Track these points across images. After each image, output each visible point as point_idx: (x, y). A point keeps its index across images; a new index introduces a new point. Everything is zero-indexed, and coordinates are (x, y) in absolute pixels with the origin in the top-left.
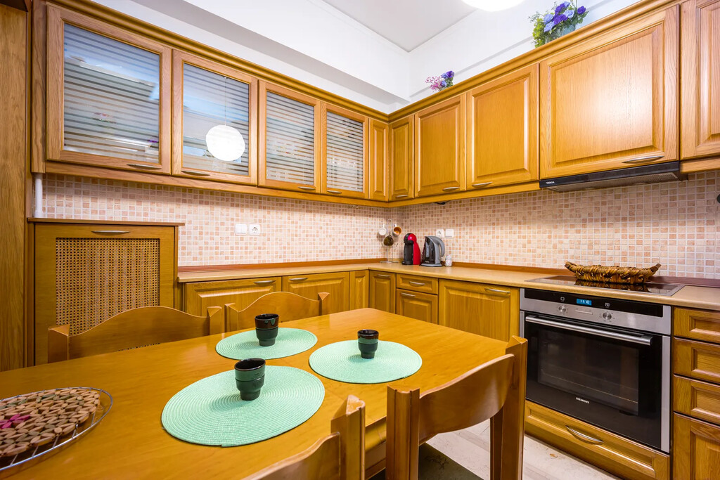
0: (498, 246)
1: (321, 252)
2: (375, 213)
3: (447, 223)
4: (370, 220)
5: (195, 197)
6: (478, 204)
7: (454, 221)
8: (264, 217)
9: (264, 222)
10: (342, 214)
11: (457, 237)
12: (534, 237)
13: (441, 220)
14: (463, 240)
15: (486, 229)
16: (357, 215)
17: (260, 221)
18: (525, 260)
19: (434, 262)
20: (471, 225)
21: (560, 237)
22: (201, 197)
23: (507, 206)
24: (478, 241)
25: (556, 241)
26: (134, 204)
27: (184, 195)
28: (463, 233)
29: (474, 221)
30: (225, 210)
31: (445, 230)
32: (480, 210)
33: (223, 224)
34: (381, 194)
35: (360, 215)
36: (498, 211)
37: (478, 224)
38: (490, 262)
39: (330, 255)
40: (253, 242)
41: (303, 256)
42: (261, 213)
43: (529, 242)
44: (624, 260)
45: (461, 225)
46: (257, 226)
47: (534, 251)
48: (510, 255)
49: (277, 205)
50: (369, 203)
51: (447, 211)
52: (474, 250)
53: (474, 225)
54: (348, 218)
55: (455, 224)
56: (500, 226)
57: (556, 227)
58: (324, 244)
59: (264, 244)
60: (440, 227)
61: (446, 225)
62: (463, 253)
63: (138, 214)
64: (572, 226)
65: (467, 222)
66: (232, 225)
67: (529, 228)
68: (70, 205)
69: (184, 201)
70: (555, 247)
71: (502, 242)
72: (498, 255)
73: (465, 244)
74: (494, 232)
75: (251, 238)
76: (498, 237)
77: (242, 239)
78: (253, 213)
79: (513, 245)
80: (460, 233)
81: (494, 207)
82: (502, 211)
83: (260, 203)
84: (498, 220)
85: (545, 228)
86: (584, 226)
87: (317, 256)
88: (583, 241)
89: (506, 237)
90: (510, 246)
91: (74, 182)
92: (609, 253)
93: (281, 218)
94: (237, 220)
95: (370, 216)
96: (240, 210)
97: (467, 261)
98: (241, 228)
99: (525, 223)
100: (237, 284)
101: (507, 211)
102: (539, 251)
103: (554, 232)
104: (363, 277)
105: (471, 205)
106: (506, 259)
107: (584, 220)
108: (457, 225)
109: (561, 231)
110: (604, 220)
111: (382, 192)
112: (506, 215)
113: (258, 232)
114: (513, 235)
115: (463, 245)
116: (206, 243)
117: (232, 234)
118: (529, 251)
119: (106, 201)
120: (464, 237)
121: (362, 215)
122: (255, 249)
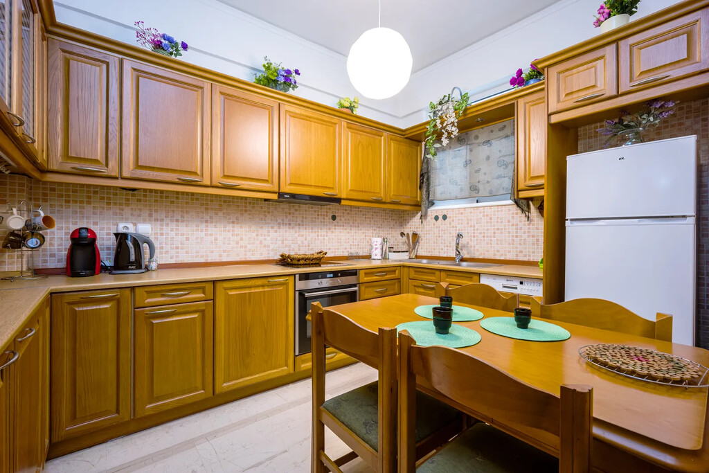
0: (212, 243)
3: (138, 216)
7: (150, 215)
11: (156, 234)
12: (246, 235)
13: (128, 211)
14: (167, 238)
18: (238, 255)
21: (265, 236)
25: (261, 238)
28: (166, 229)
31: (134, 224)
43: (242, 239)
44: (299, 250)
47: (246, 247)
48: (224, 251)
51: (139, 200)
52: (183, 248)
55: (153, 218)
56: (214, 224)
57: (262, 228)
60: (124, 220)
61: (136, 218)
62: (167, 253)
64: (272, 227)
67: (241, 227)
70: (261, 243)
71: (216, 239)
72: (212, 252)
76: (211, 235)
79: (227, 242)
80: (161, 229)
81: (207, 204)
84: (211, 218)
85: (254, 228)
86: (279, 228)
88: (279, 238)
89: (221, 235)
90: (224, 243)
92: (293, 246)
97: (173, 261)
99: (238, 223)
101: (220, 210)
102: (249, 246)
103: (260, 231)
107: (279, 224)
108: (156, 220)
109: (265, 231)
110: (290, 224)
115: (167, 244)
118: (241, 247)
120: (167, 233)
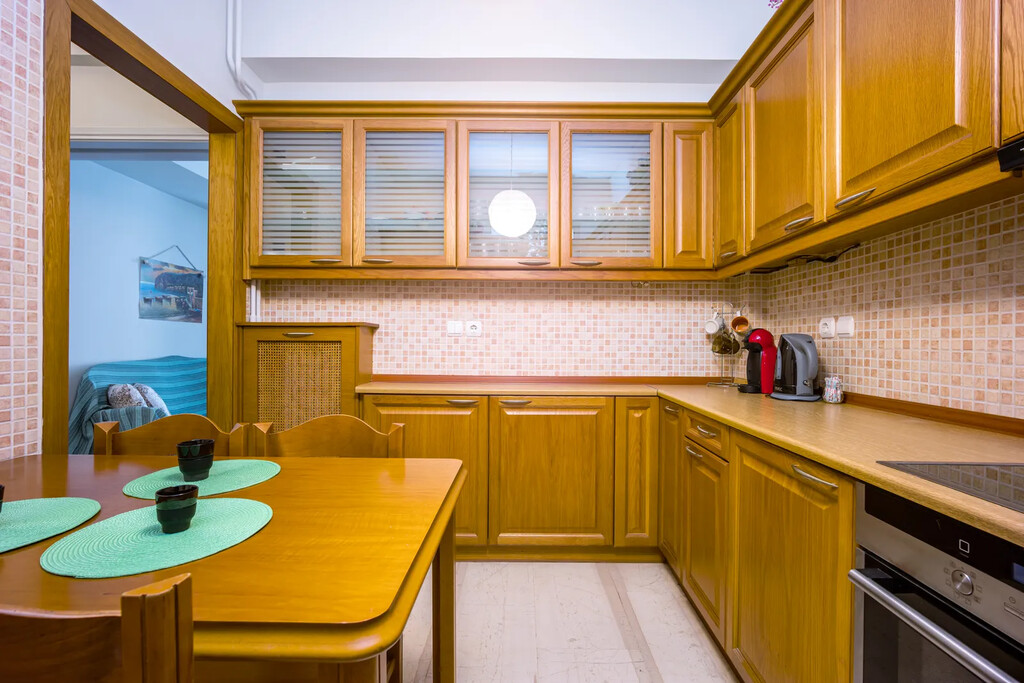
0: (956, 356)
1: (582, 361)
2: (702, 293)
3: (841, 303)
4: (690, 307)
5: (399, 290)
6: (907, 250)
7: (854, 299)
8: (488, 310)
9: (488, 317)
10: (627, 299)
11: (860, 334)
13: (831, 297)
14: (874, 343)
15: (926, 313)
16: (659, 298)
17: (482, 316)
19: (793, 391)
20: (890, 304)
22: (406, 290)
23: (982, 245)
24: (906, 345)
26: (338, 303)
27: (387, 289)
28: (874, 324)
29: (898, 295)
30: (434, 303)
31: (836, 318)
32: (912, 265)
33: (431, 322)
34: (695, 257)
35: (665, 298)
36: (958, 261)
37: (907, 301)
38: (934, 400)
39: (602, 367)
40: (472, 345)
41: (551, 367)
42: (482, 306)
45: (868, 306)
46: (478, 324)
48: (993, 384)
49: (506, 291)
50: (669, 276)
51: (842, 275)
52: (898, 366)
53: (899, 304)
54: (639, 304)
55: (857, 304)
56: (962, 303)
58: (589, 350)
59: (488, 348)
60: (827, 312)
61: (839, 308)
62: (874, 373)
63: (342, 314)
65: (883, 297)
66: (444, 322)
68: (287, 308)
69: (387, 296)
71: (968, 346)
72: (957, 382)
73: (878, 352)
74: (945, 321)
75: (468, 341)
76: (956, 334)
77: (456, 341)
78: (472, 304)
79: (999, 355)
80: (867, 324)
81: (947, 252)
82: (968, 260)
83: (482, 290)
84: (956, 286)
87: (576, 368)
89: (981, 332)
90: (991, 359)
91: (289, 285)
93: (513, 311)
94: (450, 316)
95: (690, 299)
96: (453, 303)
97: (881, 393)
98: (454, 326)
100: (423, 400)
101: (981, 258)
104: (645, 408)
105: (890, 254)
106: (980, 396)
108: (861, 307)
111: (697, 252)
112: (980, 269)
113: (478, 331)
114: (1000, 326)
115: (874, 356)
116: (412, 346)
117: (443, 335)
119: (314, 302)
120: (875, 333)
121: (671, 298)
122: (475, 355)
